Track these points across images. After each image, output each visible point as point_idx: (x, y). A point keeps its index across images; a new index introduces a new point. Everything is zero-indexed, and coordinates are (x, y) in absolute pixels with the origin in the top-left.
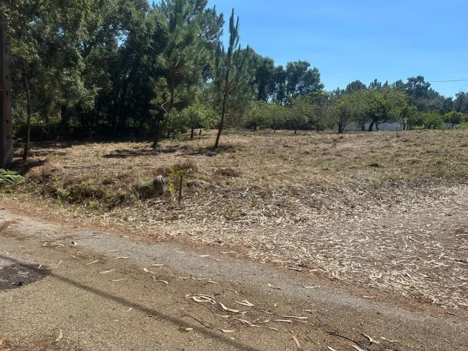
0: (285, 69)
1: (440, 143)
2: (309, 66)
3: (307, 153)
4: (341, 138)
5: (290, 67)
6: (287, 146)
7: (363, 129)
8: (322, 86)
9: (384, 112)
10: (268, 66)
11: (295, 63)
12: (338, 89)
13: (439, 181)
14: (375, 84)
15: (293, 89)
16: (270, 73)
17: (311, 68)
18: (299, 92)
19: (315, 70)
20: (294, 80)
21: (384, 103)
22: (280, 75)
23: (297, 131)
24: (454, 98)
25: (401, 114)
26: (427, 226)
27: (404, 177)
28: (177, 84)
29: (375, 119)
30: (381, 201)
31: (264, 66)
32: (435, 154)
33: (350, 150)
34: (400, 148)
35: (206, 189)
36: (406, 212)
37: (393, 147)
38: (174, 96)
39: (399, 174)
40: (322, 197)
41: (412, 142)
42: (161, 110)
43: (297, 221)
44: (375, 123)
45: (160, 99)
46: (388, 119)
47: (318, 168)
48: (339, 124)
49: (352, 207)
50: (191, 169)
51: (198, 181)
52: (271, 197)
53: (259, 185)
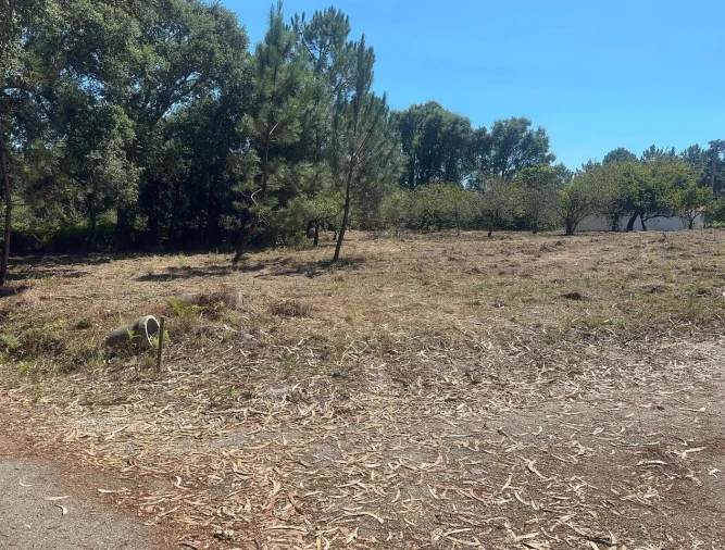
0: (489, 132)
2: (529, 124)
3: (477, 271)
4: (559, 243)
5: (499, 128)
6: (453, 259)
7: (615, 229)
8: (552, 158)
9: (652, 198)
10: (460, 128)
11: (507, 122)
12: (590, 162)
13: (684, 330)
14: (651, 152)
15: (504, 165)
16: (464, 139)
17: (533, 128)
18: (513, 167)
19: (541, 132)
20: (506, 148)
21: (651, 184)
22: (481, 143)
23: (493, 234)
25: (683, 202)
26: (595, 433)
27: (616, 321)
28: (270, 159)
29: (640, 211)
30: (544, 369)
31: (454, 128)
32: (707, 274)
33: (557, 265)
34: (651, 262)
35: (224, 341)
36: (574, 398)
37: (639, 260)
38: (267, 178)
39: (611, 313)
40: (435, 359)
41: (680, 250)
42: (251, 203)
43: (339, 413)
44: (638, 218)
45: (250, 184)
46: (663, 211)
47: (466, 300)
48: (567, 220)
49: (474, 383)
50: (222, 303)
51: (216, 325)
52: (340, 357)
53: (328, 333)
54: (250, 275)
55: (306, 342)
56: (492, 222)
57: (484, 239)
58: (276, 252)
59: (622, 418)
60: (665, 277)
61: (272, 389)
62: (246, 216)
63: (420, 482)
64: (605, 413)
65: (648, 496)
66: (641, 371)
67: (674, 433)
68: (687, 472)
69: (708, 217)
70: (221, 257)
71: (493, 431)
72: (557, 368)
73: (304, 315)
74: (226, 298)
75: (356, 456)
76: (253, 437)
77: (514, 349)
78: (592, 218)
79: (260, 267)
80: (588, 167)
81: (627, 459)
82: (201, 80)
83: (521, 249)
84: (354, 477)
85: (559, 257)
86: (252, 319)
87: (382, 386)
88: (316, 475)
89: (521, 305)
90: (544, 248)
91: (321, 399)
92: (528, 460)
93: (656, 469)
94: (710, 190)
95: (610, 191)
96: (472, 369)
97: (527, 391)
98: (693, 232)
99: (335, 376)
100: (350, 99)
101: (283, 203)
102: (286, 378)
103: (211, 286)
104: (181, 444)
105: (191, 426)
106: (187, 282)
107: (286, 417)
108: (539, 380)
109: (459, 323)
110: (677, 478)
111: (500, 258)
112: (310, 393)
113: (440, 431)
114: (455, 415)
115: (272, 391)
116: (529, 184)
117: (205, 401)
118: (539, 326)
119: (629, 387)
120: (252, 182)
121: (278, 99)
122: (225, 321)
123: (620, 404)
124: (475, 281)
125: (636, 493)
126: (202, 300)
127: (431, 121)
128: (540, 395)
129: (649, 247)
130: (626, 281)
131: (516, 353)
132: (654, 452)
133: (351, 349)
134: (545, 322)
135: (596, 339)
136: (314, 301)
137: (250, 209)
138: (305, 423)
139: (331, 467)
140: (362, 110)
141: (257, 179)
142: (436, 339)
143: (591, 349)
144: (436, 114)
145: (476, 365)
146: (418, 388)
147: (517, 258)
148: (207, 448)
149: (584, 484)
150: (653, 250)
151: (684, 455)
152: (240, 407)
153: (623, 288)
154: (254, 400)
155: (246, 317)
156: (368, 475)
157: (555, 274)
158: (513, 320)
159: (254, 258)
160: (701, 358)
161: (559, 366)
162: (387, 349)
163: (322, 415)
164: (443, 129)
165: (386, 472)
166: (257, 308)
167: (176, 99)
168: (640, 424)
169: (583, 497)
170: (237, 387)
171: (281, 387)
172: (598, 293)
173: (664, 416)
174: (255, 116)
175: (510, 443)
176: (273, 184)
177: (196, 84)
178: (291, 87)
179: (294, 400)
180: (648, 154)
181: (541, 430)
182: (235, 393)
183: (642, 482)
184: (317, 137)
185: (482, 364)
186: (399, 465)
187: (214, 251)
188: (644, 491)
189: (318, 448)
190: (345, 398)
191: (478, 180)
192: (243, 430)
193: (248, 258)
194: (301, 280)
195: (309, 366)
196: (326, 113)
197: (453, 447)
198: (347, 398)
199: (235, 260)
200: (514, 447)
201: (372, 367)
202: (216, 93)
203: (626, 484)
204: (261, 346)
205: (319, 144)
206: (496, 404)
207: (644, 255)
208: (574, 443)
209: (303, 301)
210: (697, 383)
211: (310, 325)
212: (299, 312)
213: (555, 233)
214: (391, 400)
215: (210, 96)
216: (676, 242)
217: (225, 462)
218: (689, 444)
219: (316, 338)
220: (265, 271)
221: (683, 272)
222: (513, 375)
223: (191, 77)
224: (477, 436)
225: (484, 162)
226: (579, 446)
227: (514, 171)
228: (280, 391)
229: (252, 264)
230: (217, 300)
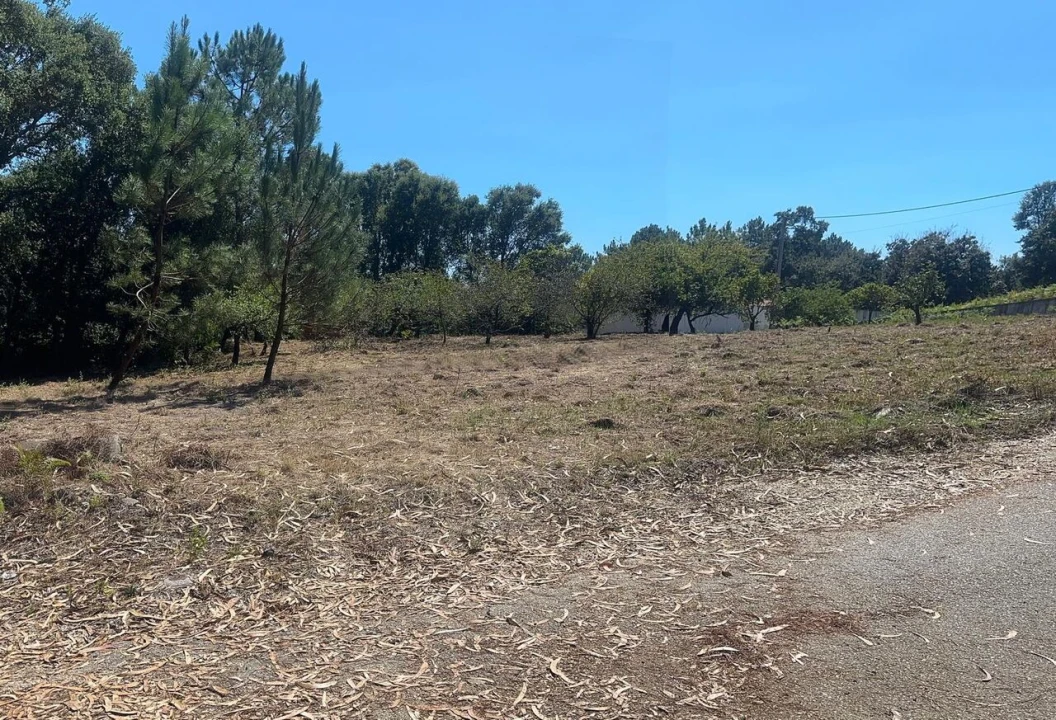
0: (483, 202)
1: (805, 358)
2: (538, 195)
3: (473, 392)
4: (581, 352)
5: (497, 197)
6: (441, 377)
7: (647, 330)
8: (566, 239)
9: (702, 290)
10: (443, 197)
11: (509, 189)
12: (613, 242)
13: (753, 465)
14: (701, 229)
15: (503, 246)
16: (449, 212)
17: (543, 200)
18: (516, 250)
19: (552, 205)
20: (506, 226)
21: (700, 269)
22: (472, 217)
23: (493, 339)
24: (884, 254)
25: (742, 295)
26: (640, 614)
27: (661, 456)
28: (166, 240)
29: (686, 307)
30: (568, 527)
31: (434, 197)
32: (778, 388)
33: (581, 382)
34: (703, 375)
35: (92, 510)
36: (610, 566)
37: (688, 372)
38: (160, 267)
39: (655, 446)
40: (417, 521)
41: (740, 357)
42: (135, 303)
43: (273, 610)
44: (684, 317)
45: (136, 276)
46: (714, 306)
47: (459, 434)
48: (588, 319)
49: (473, 551)
50: (88, 453)
51: (79, 486)
52: (273, 527)
53: (254, 490)
54: (133, 409)
55: (220, 507)
56: (489, 324)
57: (480, 347)
58: (174, 374)
59: (676, 591)
60: (723, 395)
61: (167, 580)
62: (128, 324)
63: (395, 704)
64: (653, 585)
65: (712, 696)
66: (699, 524)
67: (745, 607)
68: (763, 659)
69: (775, 315)
70: (88, 385)
71: (499, 621)
72: (587, 524)
73: (217, 465)
74: (95, 445)
75: (299, 673)
76: (137, 655)
77: (528, 500)
78: (619, 315)
79: (149, 396)
80: (611, 250)
81: (685, 648)
82: (60, 124)
83: (533, 361)
84: (296, 704)
85: (583, 372)
86: (136, 475)
87: (337, 566)
88: (237, 706)
89: (535, 438)
90: (563, 359)
91: (244, 591)
92: (549, 659)
93: (724, 660)
94: (776, 277)
95: (640, 280)
96: (469, 532)
97: (545, 559)
98: (756, 334)
99: (265, 555)
100: (286, 155)
101: (187, 303)
102: (189, 562)
103: (72, 426)
104: (21, 673)
105: (37, 644)
106: (34, 422)
107: (190, 622)
108: (562, 543)
109: (450, 468)
110: (751, 669)
111: (505, 374)
112: (227, 584)
113: (424, 627)
114: (446, 601)
115: (169, 583)
116: (537, 271)
117: (61, 603)
118: (559, 466)
119: (683, 545)
120: (138, 273)
121: (179, 155)
122: (93, 479)
123: (673, 571)
124: (472, 406)
125: (697, 693)
126: (57, 449)
127: (403, 186)
128: (563, 564)
129: (699, 355)
130: (673, 401)
131: (530, 506)
132: (719, 636)
133: (291, 513)
134: (567, 461)
135: (636, 481)
136: (233, 445)
137: (134, 314)
138: (220, 628)
139: (259, 692)
140: (304, 169)
141: (146, 269)
142: (418, 491)
143: (630, 496)
144: (411, 177)
145: (475, 526)
146: (392, 565)
147: (529, 373)
148: (64, 676)
149: (628, 686)
150: (704, 359)
151: (759, 637)
152: (118, 610)
153: (669, 410)
154: (139, 599)
155: (126, 472)
156: (317, 701)
157: (579, 394)
158: (524, 459)
159: (140, 384)
160: (775, 503)
161: (589, 520)
162: (345, 510)
163: (246, 615)
164: (420, 197)
165: (344, 693)
166: (144, 458)
167: (19, 152)
168: (701, 598)
169: (626, 705)
170: (113, 580)
171: (183, 577)
172: (636, 418)
173: (732, 586)
174: (145, 178)
175: (524, 636)
176: (170, 274)
177: (52, 130)
178: (199, 136)
179: (202, 594)
180: (696, 232)
181: (567, 614)
182: (109, 589)
183: (704, 677)
184: (237, 208)
185: (483, 524)
186: (364, 681)
187: (76, 377)
188: (709, 690)
189: (241, 665)
190: (282, 587)
191: (470, 267)
192: (121, 646)
193: (130, 384)
194: (215, 414)
195: (225, 543)
196: (250, 174)
197: (444, 649)
198: (286, 588)
199: (112, 387)
200: (529, 642)
201: (323, 539)
202: (83, 144)
203: (685, 682)
204: (150, 515)
205: (239, 218)
206: (503, 581)
207: (694, 367)
208: (612, 630)
209: (215, 446)
210: (773, 536)
211: (225, 481)
212: (208, 461)
213: (572, 336)
214: (353, 586)
215: (73, 148)
216: (734, 348)
217: (92, 697)
218: (765, 620)
219: (236, 500)
220: (157, 402)
221: (746, 387)
222: (526, 537)
223: (43, 120)
224: (477, 629)
225: (477, 242)
226: (620, 634)
227: (516, 256)
228: (180, 582)
229: (138, 392)
230: (80, 448)
